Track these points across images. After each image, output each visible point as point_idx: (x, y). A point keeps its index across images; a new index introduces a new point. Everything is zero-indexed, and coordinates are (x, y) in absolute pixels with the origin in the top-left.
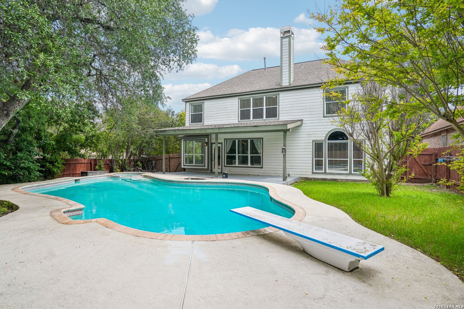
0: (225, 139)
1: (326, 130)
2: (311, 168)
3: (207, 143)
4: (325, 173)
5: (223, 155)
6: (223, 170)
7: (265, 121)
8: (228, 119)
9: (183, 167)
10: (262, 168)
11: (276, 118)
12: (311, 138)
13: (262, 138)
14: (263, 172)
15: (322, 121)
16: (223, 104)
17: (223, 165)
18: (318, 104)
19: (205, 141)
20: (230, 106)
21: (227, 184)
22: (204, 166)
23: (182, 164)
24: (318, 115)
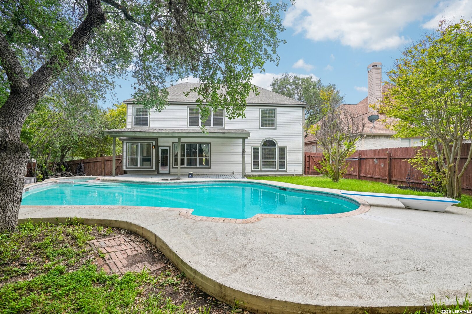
0: (173, 143)
1: (262, 138)
2: (250, 167)
3: (155, 146)
4: (261, 171)
5: (171, 158)
6: (171, 171)
7: (212, 129)
8: (177, 124)
9: (125, 169)
10: (210, 168)
11: (222, 127)
12: (250, 144)
13: (210, 143)
14: (211, 171)
15: (258, 132)
16: (171, 111)
17: (171, 167)
18: (256, 118)
19: (152, 144)
20: (179, 113)
21: (212, 182)
22: (152, 168)
23: (124, 167)
24: (256, 127)
